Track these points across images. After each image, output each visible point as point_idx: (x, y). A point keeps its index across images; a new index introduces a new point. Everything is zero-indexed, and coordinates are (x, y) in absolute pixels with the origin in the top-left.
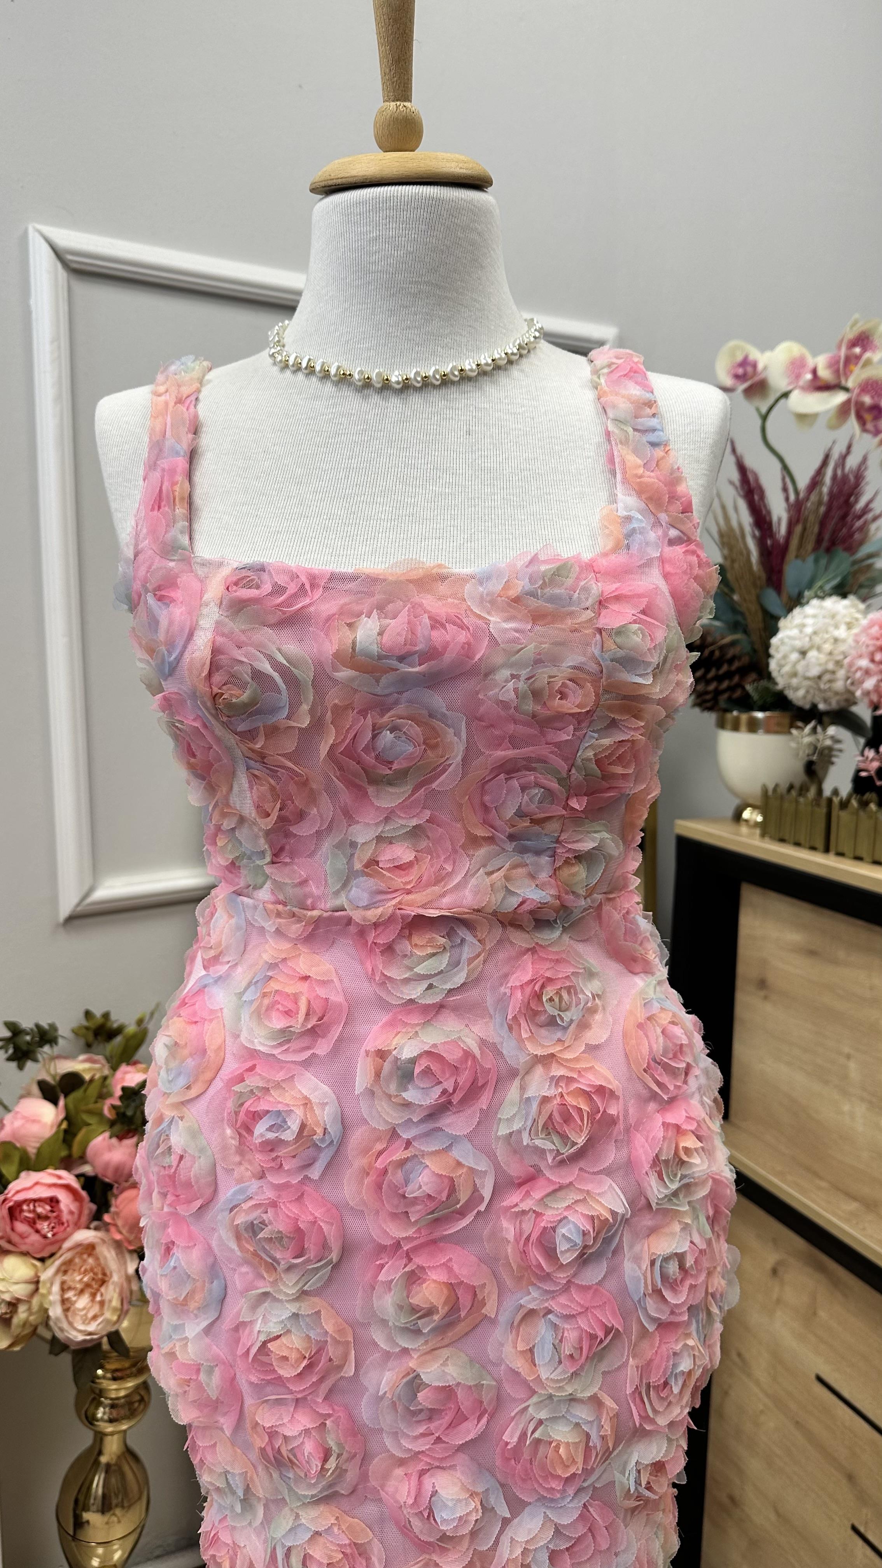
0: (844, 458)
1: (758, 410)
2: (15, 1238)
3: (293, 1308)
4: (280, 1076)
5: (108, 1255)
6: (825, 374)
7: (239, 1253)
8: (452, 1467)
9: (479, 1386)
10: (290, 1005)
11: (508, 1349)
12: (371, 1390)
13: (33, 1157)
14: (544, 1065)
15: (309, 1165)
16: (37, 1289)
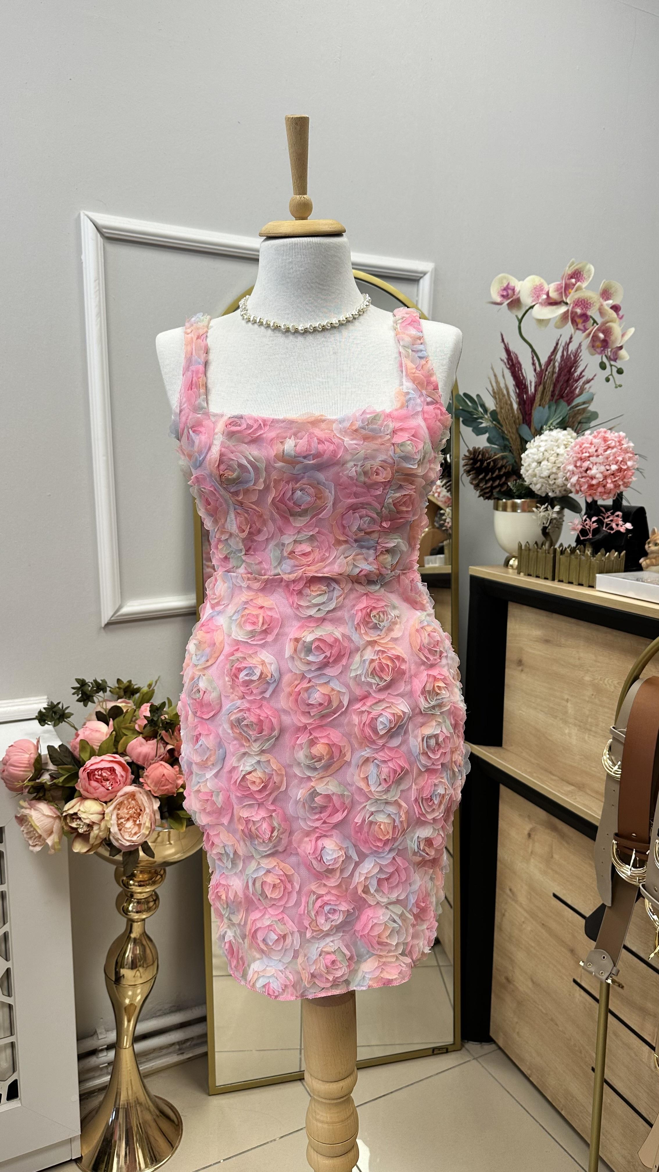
0: (568, 345)
1: (517, 316)
2: (92, 790)
3: (258, 758)
4: (250, 652)
5: (143, 799)
6: (553, 295)
7: (232, 735)
8: (331, 836)
9: (343, 795)
10: (255, 620)
11: (356, 778)
12: (293, 798)
13: (97, 751)
14: (372, 646)
15: (265, 692)
16: (104, 818)
